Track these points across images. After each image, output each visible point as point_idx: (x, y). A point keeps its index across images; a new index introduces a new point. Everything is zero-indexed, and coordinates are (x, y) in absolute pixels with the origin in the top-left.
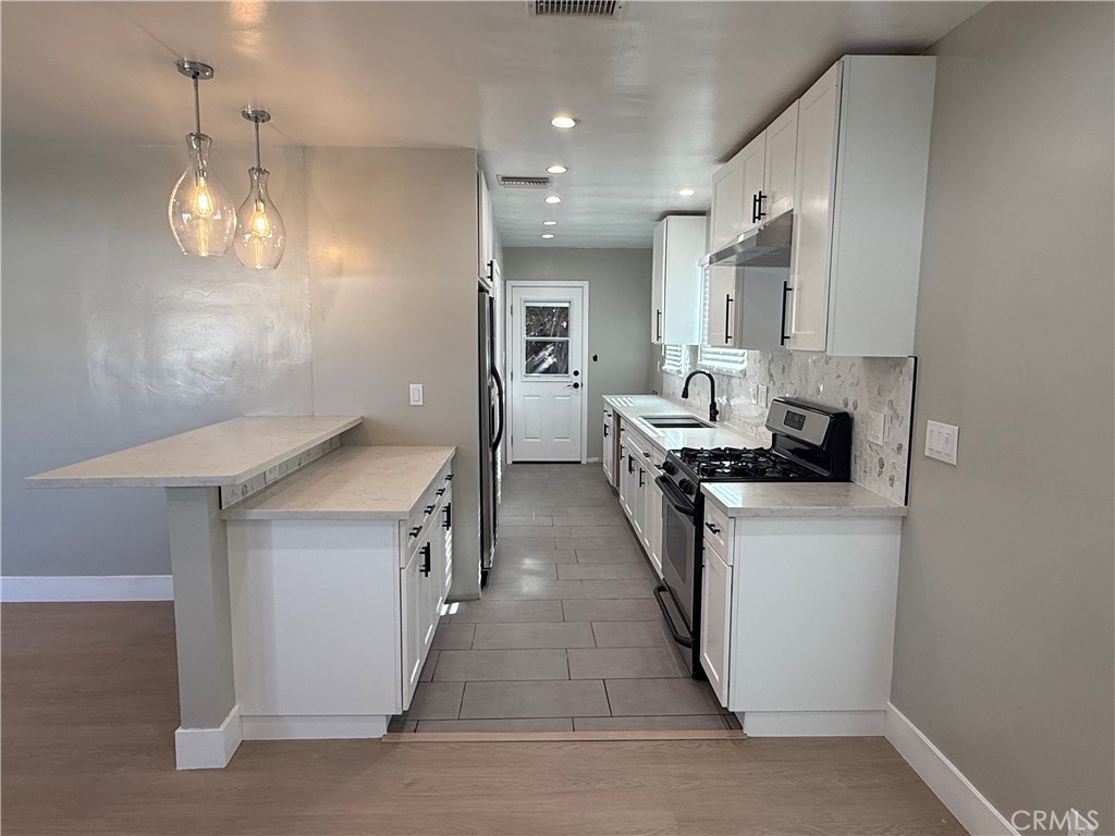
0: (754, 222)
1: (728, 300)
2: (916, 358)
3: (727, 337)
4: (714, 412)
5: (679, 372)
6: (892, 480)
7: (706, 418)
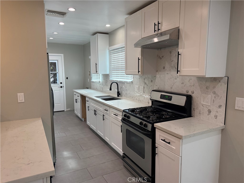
0: (155, 32)
1: (139, 59)
2: (228, 77)
3: (139, 71)
4: (119, 94)
5: (100, 82)
6: (216, 117)
7: (116, 96)
